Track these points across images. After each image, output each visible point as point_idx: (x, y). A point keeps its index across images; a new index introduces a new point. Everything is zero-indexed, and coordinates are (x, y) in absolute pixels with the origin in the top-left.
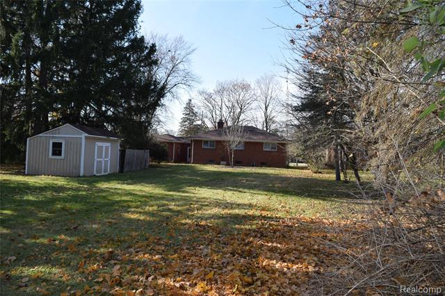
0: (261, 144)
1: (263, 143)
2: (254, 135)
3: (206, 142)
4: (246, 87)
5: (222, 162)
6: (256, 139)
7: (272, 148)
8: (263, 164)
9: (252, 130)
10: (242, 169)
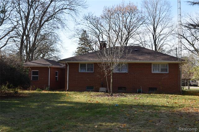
0: (148, 66)
1: (150, 64)
2: (139, 55)
3: (83, 65)
4: (132, 10)
5: (101, 89)
6: (141, 59)
7: (162, 70)
8: (152, 90)
9: (138, 50)
10: (123, 98)
